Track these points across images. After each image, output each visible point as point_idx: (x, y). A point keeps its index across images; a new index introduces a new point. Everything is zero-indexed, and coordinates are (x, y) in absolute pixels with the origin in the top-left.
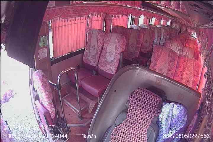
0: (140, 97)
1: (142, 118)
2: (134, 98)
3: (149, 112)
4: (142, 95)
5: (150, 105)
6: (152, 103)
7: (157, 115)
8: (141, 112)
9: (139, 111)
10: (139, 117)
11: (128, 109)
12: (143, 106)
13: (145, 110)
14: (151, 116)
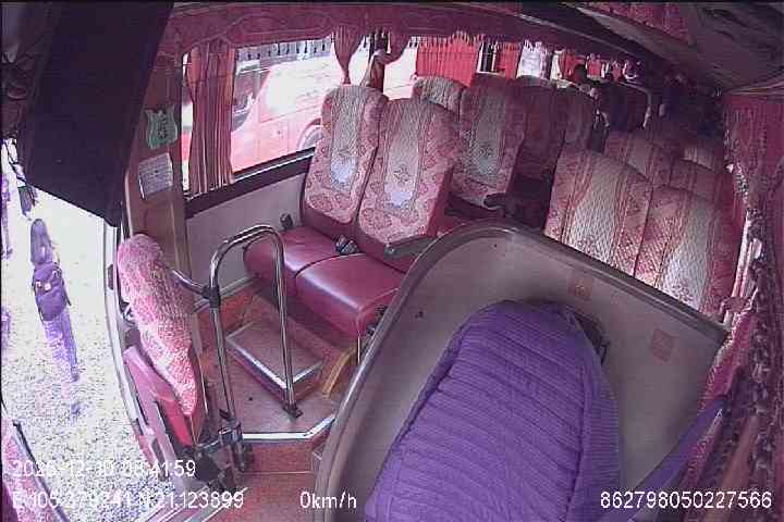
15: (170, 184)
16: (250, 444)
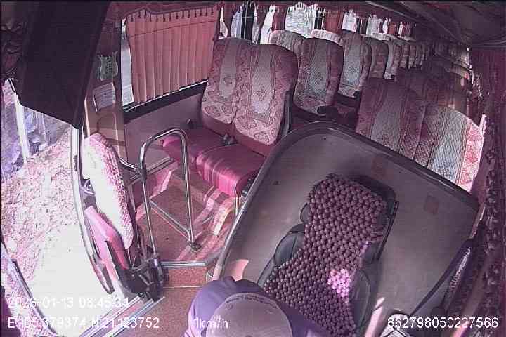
0: (333, 197)
1: (338, 248)
2: (320, 198)
3: (355, 233)
4: (339, 194)
5: (358, 217)
6: (363, 213)
7: (373, 242)
8: (336, 235)
9: (333, 230)
10: (332, 245)
11: (306, 226)
12: (343, 219)
13: (346, 228)
14: (359, 243)
15: (114, 102)
16: (167, 269)
